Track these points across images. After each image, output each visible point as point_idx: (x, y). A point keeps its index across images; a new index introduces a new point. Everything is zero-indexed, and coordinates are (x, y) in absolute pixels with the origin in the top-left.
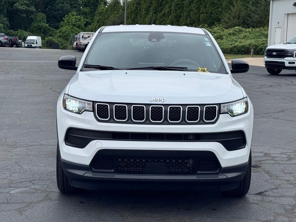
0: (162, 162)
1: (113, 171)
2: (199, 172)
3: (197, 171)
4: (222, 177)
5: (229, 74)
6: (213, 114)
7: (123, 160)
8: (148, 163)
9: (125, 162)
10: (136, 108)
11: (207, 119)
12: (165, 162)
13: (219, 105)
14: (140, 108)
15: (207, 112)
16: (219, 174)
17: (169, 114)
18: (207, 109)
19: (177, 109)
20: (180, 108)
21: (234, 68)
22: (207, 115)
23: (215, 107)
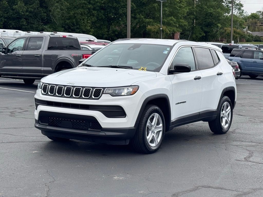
0: (69, 121)
1: (47, 124)
2: (89, 129)
3: (89, 128)
4: (102, 134)
5: (160, 72)
6: (99, 94)
7: (51, 118)
8: (63, 121)
9: (52, 119)
10: (59, 88)
11: (95, 96)
12: (70, 121)
13: (104, 89)
14: (61, 88)
15: (95, 92)
16: (101, 132)
17: (74, 92)
18: (96, 90)
19: (79, 89)
20: (81, 88)
21: (176, 69)
22: (95, 94)
23: (101, 89)
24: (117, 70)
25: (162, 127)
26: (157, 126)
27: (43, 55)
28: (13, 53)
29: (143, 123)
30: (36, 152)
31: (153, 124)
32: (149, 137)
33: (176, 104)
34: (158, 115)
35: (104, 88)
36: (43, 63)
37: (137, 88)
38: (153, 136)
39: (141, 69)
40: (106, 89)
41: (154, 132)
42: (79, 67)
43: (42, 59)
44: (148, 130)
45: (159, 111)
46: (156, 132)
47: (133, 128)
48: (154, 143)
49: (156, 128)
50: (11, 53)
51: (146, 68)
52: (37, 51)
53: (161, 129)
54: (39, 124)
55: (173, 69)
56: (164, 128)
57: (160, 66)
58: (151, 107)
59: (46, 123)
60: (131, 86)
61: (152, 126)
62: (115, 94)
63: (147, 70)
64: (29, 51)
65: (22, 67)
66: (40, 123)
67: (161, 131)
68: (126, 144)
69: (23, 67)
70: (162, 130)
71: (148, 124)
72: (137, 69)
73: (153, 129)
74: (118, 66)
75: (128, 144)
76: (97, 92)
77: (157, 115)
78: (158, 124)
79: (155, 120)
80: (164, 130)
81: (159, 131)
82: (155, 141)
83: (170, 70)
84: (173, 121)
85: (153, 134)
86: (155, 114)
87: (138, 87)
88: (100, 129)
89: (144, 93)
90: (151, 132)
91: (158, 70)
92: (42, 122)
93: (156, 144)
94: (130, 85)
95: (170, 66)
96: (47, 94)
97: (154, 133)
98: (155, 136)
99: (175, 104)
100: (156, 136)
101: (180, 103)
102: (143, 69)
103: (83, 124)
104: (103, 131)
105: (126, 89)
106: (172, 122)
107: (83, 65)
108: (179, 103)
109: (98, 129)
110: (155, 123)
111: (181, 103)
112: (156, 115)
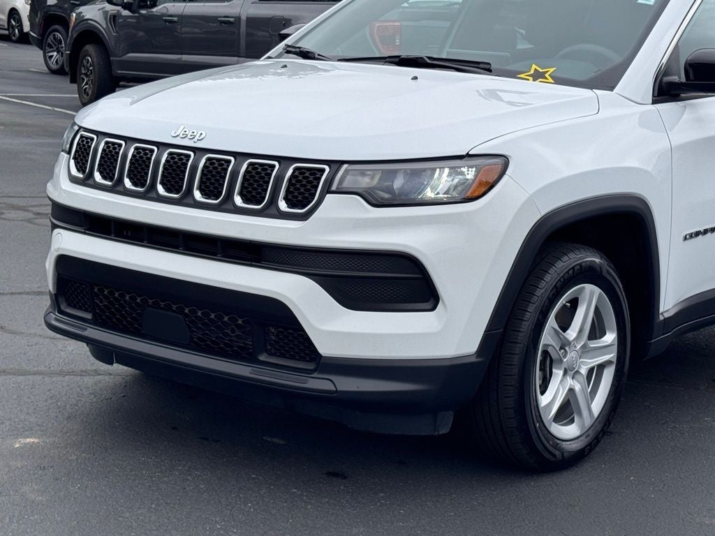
1: (89, 317)
2: (262, 358)
3: (260, 353)
4: (320, 383)
5: (615, 90)
6: (309, 190)
7: (101, 291)
8: (149, 309)
9: (105, 296)
10: (139, 153)
11: (291, 204)
12: (181, 311)
13: (335, 166)
14: (146, 154)
15: (293, 182)
16: (314, 375)
17: (201, 178)
18: (297, 173)
19: (222, 165)
20: (229, 162)
21: (692, 77)
22: (292, 193)
23: (323, 171)
24: (415, 78)
25: (615, 348)
26: (593, 344)
27: (244, 18)
28: (154, 10)
29: (521, 334)
30: (32, 440)
31: (572, 334)
32: (550, 399)
33: (685, 238)
34: (597, 290)
35: (336, 164)
36: (243, 42)
37: (499, 168)
38: (571, 390)
39: (532, 72)
40: (347, 171)
41: (578, 372)
42: (269, 58)
43: (241, 30)
44: (548, 362)
45: (605, 273)
46: (584, 371)
47: (474, 359)
48: (572, 421)
49: (585, 350)
50: (149, 10)
51: (552, 70)
52: (226, 4)
53: (611, 356)
54: (61, 312)
55: (679, 77)
56: (625, 350)
57: (618, 59)
58: (565, 258)
59: (86, 310)
60: (468, 155)
61: (565, 345)
62: (386, 196)
63: (558, 81)
64: (202, 4)
65: (181, 56)
66: (63, 307)
67: (609, 363)
68: (436, 433)
69: (184, 56)
70: (615, 360)
71: (547, 338)
72: (513, 75)
73: (571, 355)
74: (429, 58)
75: (444, 430)
76: (300, 181)
77: (592, 293)
78: (596, 331)
79: (582, 317)
80: (624, 360)
81: (601, 367)
82: (580, 414)
83: (667, 79)
84: (667, 315)
85: (569, 382)
86: (582, 289)
87: (505, 161)
88: (311, 360)
89: (531, 192)
90: (561, 373)
91: (607, 80)
92: (70, 305)
93: (583, 425)
94: (464, 153)
95: (664, 61)
96: (87, 181)
97: (577, 376)
98: (577, 387)
99: (682, 238)
100: (583, 390)
101: (706, 232)
102: (537, 76)
103: (233, 331)
104: (322, 372)
105: (447, 171)
106: (661, 318)
107: (289, 51)
108: (697, 234)
109: (302, 359)
110: (581, 331)
111: (709, 234)
112: (590, 295)
